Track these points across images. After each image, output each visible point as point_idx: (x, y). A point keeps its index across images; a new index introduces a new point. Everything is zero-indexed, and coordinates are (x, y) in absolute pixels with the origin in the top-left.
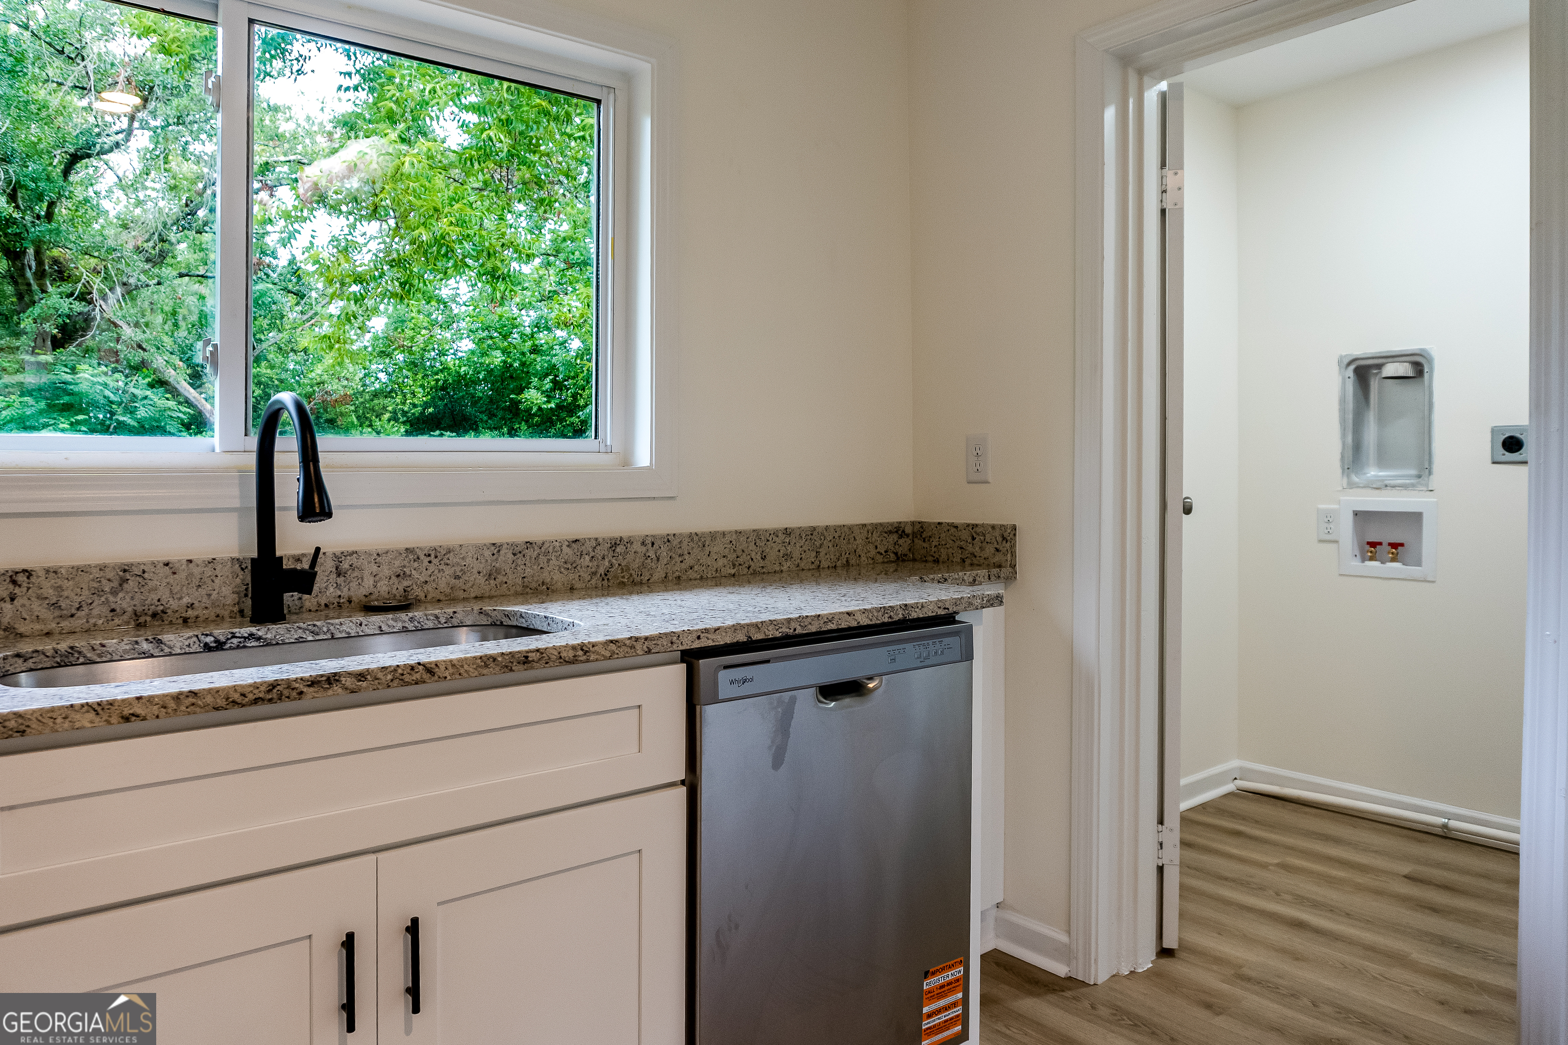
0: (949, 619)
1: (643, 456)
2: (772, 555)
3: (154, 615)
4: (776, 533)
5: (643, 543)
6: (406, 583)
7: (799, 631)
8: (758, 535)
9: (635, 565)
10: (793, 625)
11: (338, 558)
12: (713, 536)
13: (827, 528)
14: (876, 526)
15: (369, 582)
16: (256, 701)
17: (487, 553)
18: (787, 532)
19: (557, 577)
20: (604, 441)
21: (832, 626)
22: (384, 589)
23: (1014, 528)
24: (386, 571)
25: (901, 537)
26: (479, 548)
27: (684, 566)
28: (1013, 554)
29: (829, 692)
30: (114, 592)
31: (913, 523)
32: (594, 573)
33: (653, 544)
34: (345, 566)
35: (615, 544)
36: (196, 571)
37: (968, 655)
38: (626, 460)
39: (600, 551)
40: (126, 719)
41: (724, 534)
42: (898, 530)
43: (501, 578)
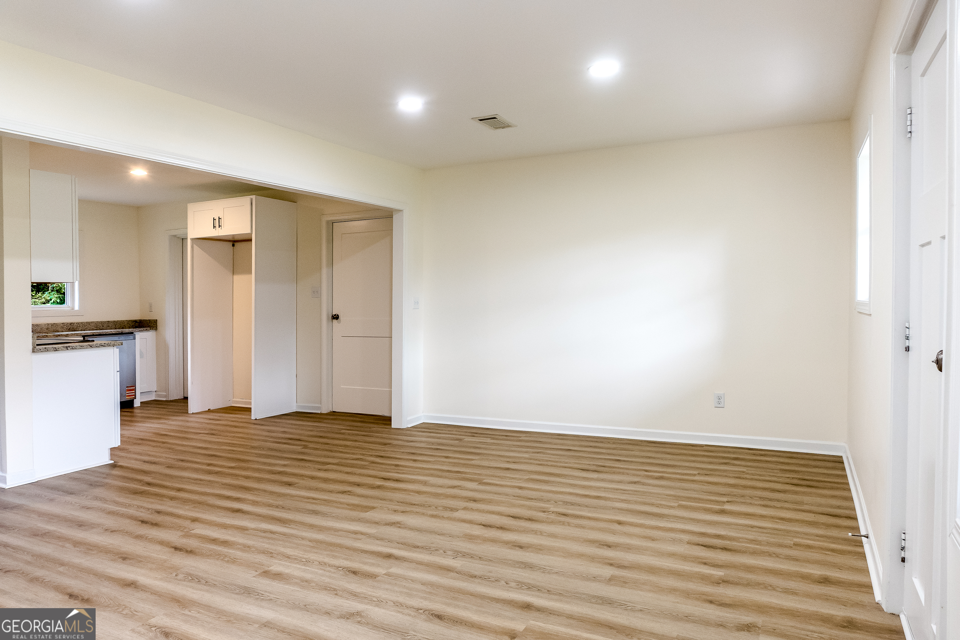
0: (132, 333)
1: (77, 308)
2: (105, 326)
4: (106, 322)
5: (77, 324)
8: (102, 322)
9: (75, 328)
12: (92, 322)
13: (118, 321)
14: (130, 320)
18: (108, 322)
20: (68, 305)
23: (157, 320)
25: (136, 323)
27: (85, 328)
28: (157, 325)
31: (139, 320)
33: (79, 324)
35: (71, 324)
37: (135, 339)
38: (73, 309)
39: (68, 324)
41: (94, 322)
42: (135, 321)
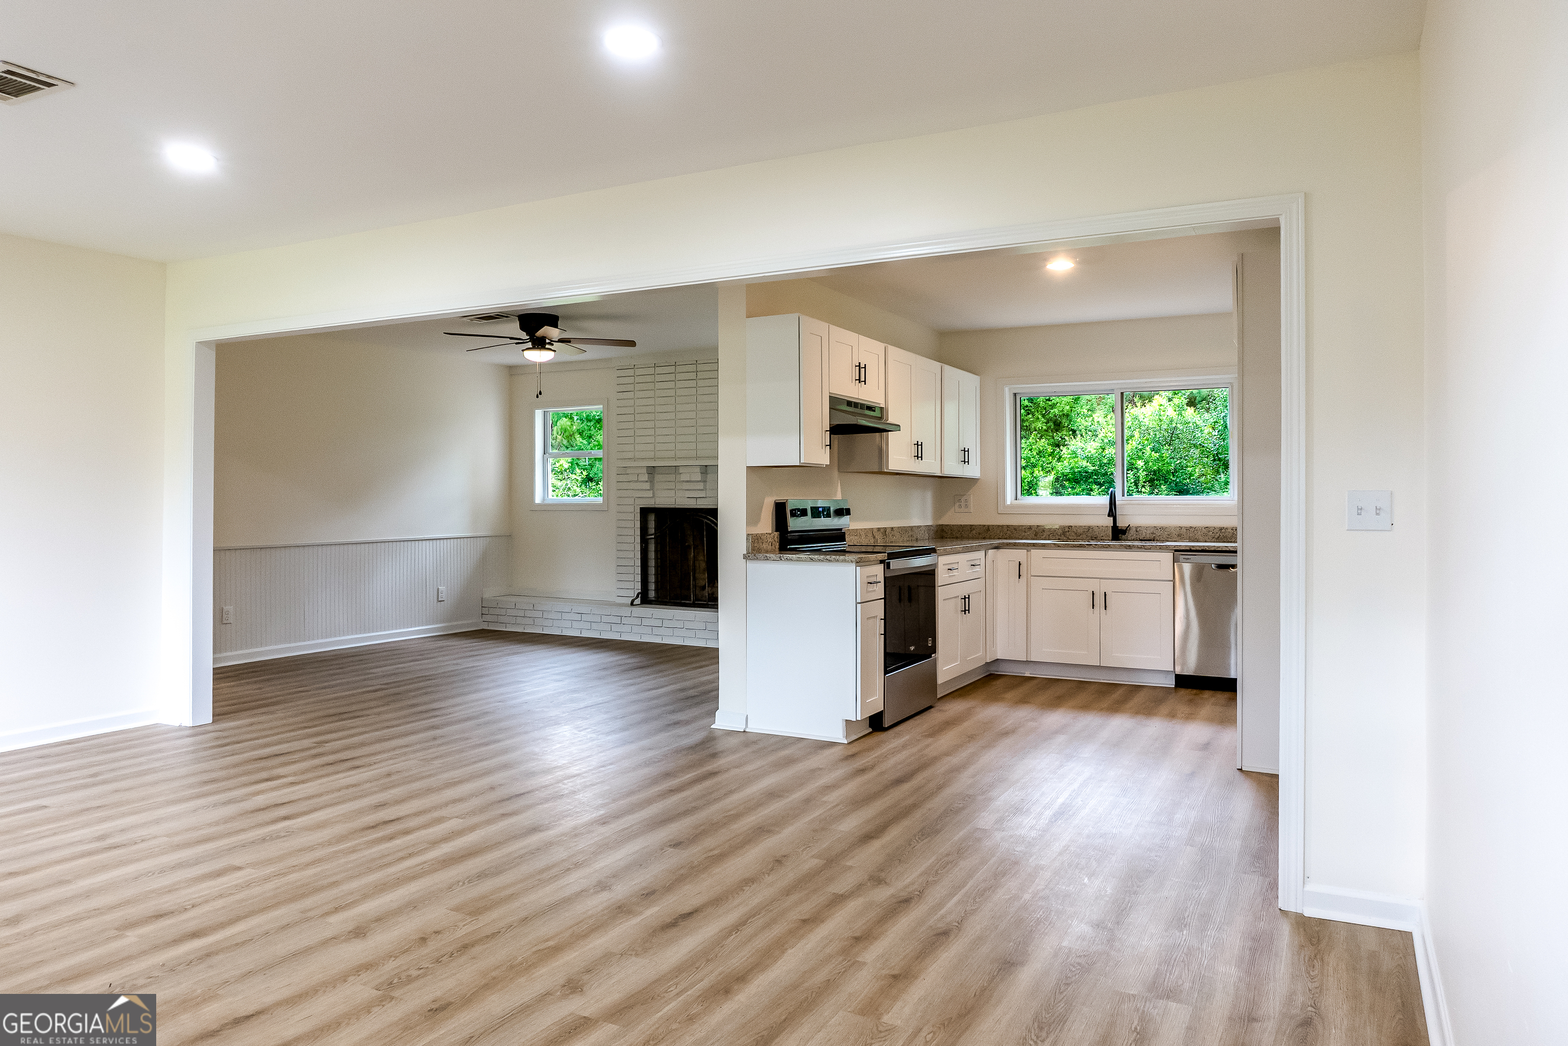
3: (1095, 538)
6: (1154, 535)
7: (1207, 549)
10: (1205, 547)
11: (1136, 528)
15: (1144, 534)
16: (1078, 547)
17: (1178, 529)
19: (1200, 537)
21: (1219, 549)
22: (1148, 537)
24: (1148, 532)
26: (1175, 527)
29: (1221, 567)
30: (1087, 532)
32: (1214, 537)
34: (1138, 530)
36: (1104, 528)
39: (1216, 531)
40: (1059, 546)
43: (1182, 536)
